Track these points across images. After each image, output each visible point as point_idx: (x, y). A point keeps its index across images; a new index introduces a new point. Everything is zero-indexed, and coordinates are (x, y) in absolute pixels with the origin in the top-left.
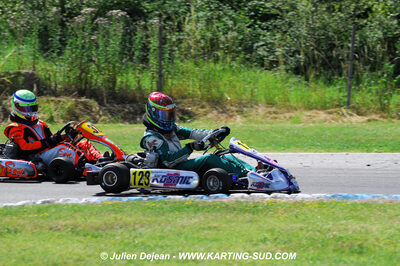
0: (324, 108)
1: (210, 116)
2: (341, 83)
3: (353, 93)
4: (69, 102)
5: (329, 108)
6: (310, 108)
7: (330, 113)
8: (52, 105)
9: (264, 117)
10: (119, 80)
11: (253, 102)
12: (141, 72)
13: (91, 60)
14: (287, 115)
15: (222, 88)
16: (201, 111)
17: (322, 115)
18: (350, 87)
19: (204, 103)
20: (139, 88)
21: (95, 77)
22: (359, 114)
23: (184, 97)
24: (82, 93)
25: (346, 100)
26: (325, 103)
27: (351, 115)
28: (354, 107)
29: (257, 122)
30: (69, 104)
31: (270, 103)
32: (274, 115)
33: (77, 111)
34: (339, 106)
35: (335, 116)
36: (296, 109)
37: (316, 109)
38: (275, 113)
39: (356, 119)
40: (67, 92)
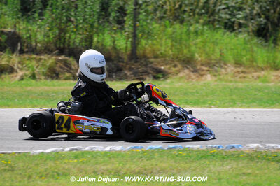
1: (181, 74)
4: (49, 60)
8: (34, 63)
9: (234, 76)
10: (95, 39)
11: (221, 62)
12: (116, 32)
13: (70, 21)
14: (255, 74)
15: (193, 48)
16: (174, 69)
19: (176, 63)
20: (114, 48)
21: (73, 37)
23: (156, 57)
24: (61, 52)
29: (227, 81)
30: (50, 61)
31: (238, 64)
32: (242, 75)
33: (58, 69)
38: (243, 72)
40: (48, 50)
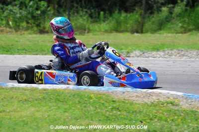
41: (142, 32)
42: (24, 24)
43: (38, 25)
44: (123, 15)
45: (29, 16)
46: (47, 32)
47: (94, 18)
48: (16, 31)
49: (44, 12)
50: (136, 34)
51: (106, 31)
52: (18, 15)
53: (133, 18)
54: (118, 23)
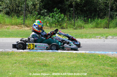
0: (16, 25)
2: (22, 17)
3: (25, 21)
5: (18, 25)
6: (12, 25)
7: (18, 26)
17: (16, 27)
18: (24, 19)
22: (27, 27)
25: (23, 23)
26: (17, 23)
27: (25, 27)
28: (26, 25)
34: (21, 24)
35: (20, 27)
36: (8, 25)
37: (14, 25)
39: (27, 28)
41: (108, 28)
42: (54, 25)
43: (60, 25)
44: (100, 20)
45: (56, 21)
46: (65, 28)
47: (86, 22)
48: (51, 28)
49: (63, 19)
50: (106, 29)
51: (92, 28)
52: (51, 21)
53: (104, 21)
54: (97, 24)
